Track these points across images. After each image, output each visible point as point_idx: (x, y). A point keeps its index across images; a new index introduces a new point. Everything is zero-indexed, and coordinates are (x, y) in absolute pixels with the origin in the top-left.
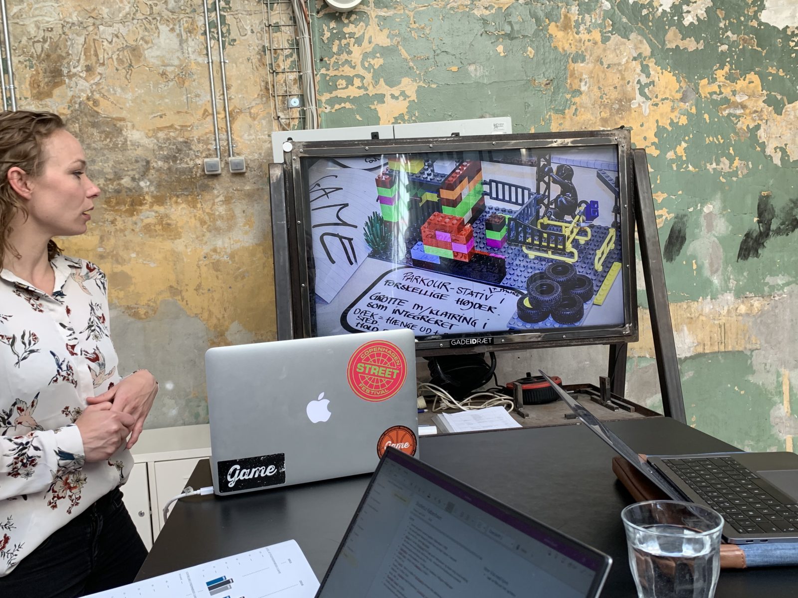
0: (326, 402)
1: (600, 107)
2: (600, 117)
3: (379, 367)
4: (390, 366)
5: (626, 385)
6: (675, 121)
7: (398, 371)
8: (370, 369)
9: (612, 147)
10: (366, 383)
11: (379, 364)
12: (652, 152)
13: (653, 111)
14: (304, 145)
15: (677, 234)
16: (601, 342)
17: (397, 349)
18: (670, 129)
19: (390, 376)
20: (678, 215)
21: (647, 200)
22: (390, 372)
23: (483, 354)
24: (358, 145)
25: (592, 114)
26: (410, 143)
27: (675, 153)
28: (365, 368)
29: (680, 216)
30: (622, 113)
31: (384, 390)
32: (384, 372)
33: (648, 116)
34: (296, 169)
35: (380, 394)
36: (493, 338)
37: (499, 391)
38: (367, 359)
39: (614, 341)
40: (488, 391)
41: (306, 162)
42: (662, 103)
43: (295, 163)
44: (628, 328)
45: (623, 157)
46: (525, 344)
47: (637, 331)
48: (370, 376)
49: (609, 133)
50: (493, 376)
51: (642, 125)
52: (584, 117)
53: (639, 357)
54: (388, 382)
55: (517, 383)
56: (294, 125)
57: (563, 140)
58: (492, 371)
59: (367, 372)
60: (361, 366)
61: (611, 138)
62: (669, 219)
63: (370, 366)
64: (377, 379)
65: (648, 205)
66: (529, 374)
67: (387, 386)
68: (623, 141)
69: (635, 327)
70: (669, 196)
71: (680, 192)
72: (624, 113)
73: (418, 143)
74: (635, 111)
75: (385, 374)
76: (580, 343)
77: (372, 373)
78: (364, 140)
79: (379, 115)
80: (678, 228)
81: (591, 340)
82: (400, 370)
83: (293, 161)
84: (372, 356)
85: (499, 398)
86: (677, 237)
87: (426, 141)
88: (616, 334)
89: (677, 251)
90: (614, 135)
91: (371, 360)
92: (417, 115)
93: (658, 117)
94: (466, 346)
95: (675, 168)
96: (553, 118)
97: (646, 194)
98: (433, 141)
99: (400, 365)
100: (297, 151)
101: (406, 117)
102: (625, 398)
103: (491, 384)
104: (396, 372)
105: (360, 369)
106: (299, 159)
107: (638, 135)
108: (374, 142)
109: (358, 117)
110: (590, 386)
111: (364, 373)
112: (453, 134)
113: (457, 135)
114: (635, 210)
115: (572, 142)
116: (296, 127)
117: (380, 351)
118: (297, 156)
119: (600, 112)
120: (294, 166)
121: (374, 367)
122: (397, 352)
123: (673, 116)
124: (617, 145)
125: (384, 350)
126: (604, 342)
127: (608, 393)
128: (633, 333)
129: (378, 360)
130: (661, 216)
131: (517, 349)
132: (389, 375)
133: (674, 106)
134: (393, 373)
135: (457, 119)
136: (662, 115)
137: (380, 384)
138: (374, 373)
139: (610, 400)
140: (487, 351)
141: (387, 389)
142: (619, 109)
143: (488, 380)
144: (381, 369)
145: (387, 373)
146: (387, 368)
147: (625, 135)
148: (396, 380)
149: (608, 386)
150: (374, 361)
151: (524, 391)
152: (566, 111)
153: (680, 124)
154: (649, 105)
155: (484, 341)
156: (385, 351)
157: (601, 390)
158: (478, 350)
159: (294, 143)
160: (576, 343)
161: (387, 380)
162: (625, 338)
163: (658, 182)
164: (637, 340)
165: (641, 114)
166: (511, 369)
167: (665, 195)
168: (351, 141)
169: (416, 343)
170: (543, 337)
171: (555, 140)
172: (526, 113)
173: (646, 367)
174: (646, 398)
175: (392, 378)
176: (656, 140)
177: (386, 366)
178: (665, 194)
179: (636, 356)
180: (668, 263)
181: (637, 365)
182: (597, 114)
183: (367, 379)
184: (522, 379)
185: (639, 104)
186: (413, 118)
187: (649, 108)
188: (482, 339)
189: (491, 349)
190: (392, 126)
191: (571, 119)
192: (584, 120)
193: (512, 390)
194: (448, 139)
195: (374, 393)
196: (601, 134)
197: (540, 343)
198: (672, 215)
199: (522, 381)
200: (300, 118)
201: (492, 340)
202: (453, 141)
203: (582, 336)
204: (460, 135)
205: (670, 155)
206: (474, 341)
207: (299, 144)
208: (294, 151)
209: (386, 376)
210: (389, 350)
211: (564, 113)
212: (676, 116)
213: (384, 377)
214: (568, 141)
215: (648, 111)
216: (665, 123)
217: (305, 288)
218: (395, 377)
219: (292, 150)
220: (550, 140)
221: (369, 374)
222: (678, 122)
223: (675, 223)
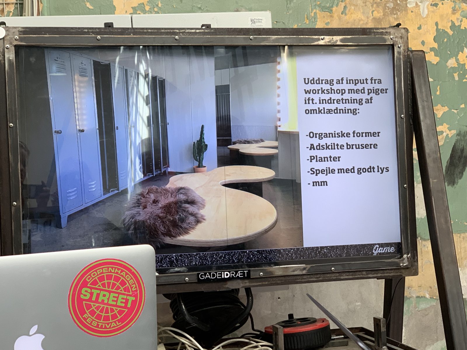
0: (41, 337)
1: (372, 6)
2: (372, 17)
3: (110, 292)
4: (123, 292)
5: (403, 330)
6: (457, 24)
7: (134, 299)
8: (98, 295)
9: (387, 47)
10: (93, 313)
11: (110, 289)
12: (431, 58)
13: (433, 12)
14: (19, 31)
15: (459, 153)
16: (375, 275)
17: (133, 270)
18: (451, 33)
19: (123, 305)
20: (460, 131)
21: (426, 110)
22: (122, 298)
23: (237, 291)
24: (88, 33)
25: (363, 13)
26: (151, 33)
27: (457, 60)
28: (92, 294)
29: (462, 132)
30: (397, 14)
31: (115, 322)
32: (115, 299)
33: (427, 17)
34: (9, 60)
35: (110, 328)
36: (249, 271)
37: (257, 337)
38: (95, 283)
39: (391, 274)
40: (242, 337)
41: (23, 53)
42: (443, 4)
43: (9, 52)
44: (406, 259)
45: (399, 59)
46: (287, 278)
47: (416, 264)
48: (97, 305)
49: (384, 31)
50: (249, 318)
51: (419, 28)
52: (354, 16)
53: (418, 297)
54: (120, 312)
55: (278, 326)
56: (9, 12)
57: (331, 37)
58: (247, 311)
59: (94, 299)
60: (86, 291)
61: (386, 37)
62: (450, 136)
63: (98, 292)
64: (107, 308)
65: (428, 115)
66: (291, 316)
67: (119, 317)
68: (400, 41)
69: (414, 258)
70: (450, 109)
71: (463, 106)
72: (399, 13)
73: (162, 34)
74: (412, 12)
75: (117, 301)
76: (351, 277)
77: (100, 300)
78: (96, 28)
79: (114, 4)
80: (461, 147)
81: (364, 273)
82: (136, 296)
83: (6, 50)
84: (101, 279)
85: (255, 344)
86: (460, 158)
87: (171, 32)
88: (393, 266)
89: (460, 173)
90: (389, 34)
91: (100, 284)
92: (160, 5)
93: (437, 19)
94: (217, 281)
95: (457, 78)
96: (318, 16)
97: (425, 103)
98: (180, 33)
99: (136, 291)
100: (11, 38)
101: (147, 8)
102: (403, 343)
103: (246, 328)
104: (131, 299)
105: (85, 295)
106: (13, 48)
107: (415, 39)
108: (108, 30)
109: (88, 5)
110: (362, 329)
111: (90, 300)
112: (203, 26)
113: (208, 26)
114: (413, 121)
115: (342, 40)
116: (11, 14)
117: (111, 272)
118: (11, 44)
119: (373, 12)
120: (7, 56)
121: (102, 293)
122: (133, 274)
123: (454, 18)
124: (393, 46)
125: (116, 270)
126: (379, 275)
127: (384, 337)
128: (412, 266)
129: (109, 284)
130: (442, 132)
131: (278, 284)
132: (122, 302)
133: (455, 6)
134: (127, 300)
135: (208, 11)
136: (441, 16)
137: (110, 314)
138: (103, 301)
139: (386, 345)
140: (242, 287)
141: (119, 322)
142: (394, 8)
143: (242, 323)
144: (112, 295)
145: (120, 300)
146: (119, 294)
147: (402, 34)
148: (131, 310)
149: (383, 329)
150: (104, 285)
151: (286, 336)
152: (334, 9)
153: (462, 27)
154: (428, 6)
155: (239, 274)
156: (117, 273)
157: (376, 334)
158: (231, 285)
159: (7, 29)
160: (347, 277)
161: (119, 309)
162: (403, 271)
163: (438, 93)
164: (416, 273)
165: (418, 15)
166: (270, 312)
167: (446, 109)
168: (79, 28)
169: (157, 277)
170: (309, 270)
171: (322, 37)
172: (288, 9)
173: (425, 310)
174: (426, 345)
175: (125, 307)
176: (436, 45)
177: (119, 291)
178: (446, 107)
179: (414, 296)
180: (450, 187)
181: (416, 307)
182: (369, 13)
183: (93, 308)
184: (283, 322)
185: (417, 4)
186: (156, 9)
187: (428, 9)
188: (236, 272)
189: (247, 283)
190: (130, 16)
191: (340, 18)
192: (355, 20)
193: (272, 335)
194: (198, 31)
195: (102, 326)
196: (374, 32)
197: (305, 277)
198: (454, 132)
199: (283, 324)
200: (16, 4)
201: (249, 273)
202: (204, 33)
203: (353, 268)
204: (212, 27)
205: (451, 63)
206: (227, 275)
207: (14, 30)
208: (8, 37)
209: (119, 304)
210: (122, 271)
211: (331, 11)
212: (458, 19)
213: (116, 306)
214: (337, 39)
215: (426, 12)
216: (445, 26)
217: (17, 207)
218: (129, 305)
219: (6, 36)
220: (317, 37)
221: (97, 301)
222: (460, 26)
223: (457, 141)
